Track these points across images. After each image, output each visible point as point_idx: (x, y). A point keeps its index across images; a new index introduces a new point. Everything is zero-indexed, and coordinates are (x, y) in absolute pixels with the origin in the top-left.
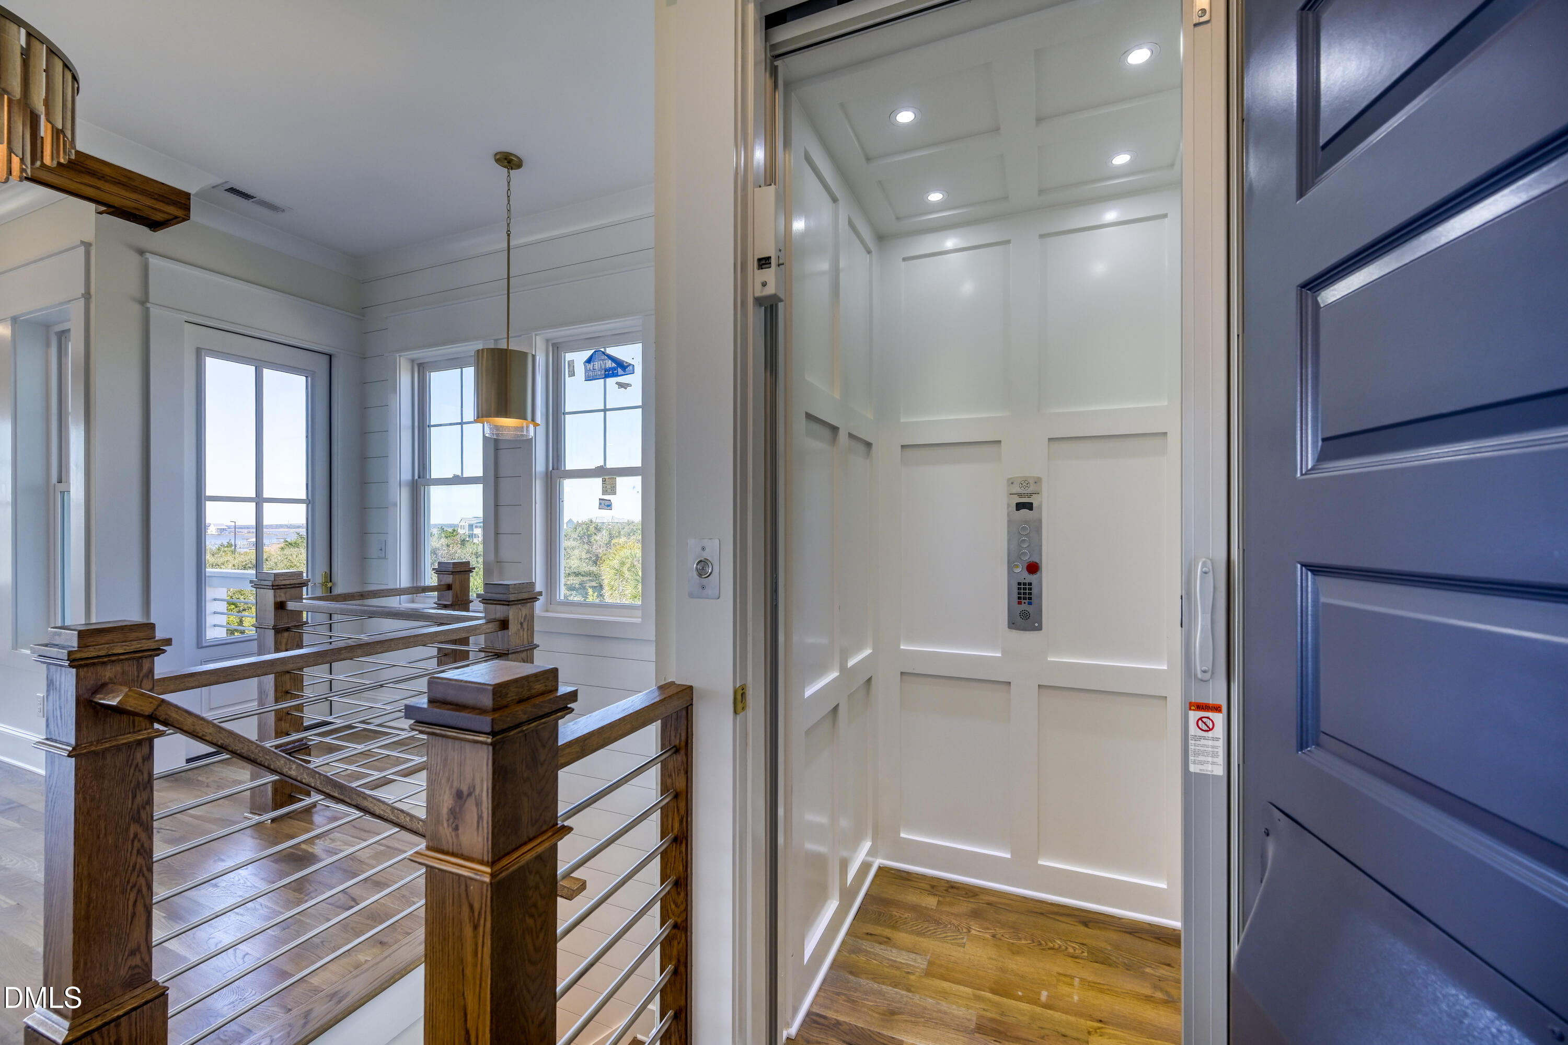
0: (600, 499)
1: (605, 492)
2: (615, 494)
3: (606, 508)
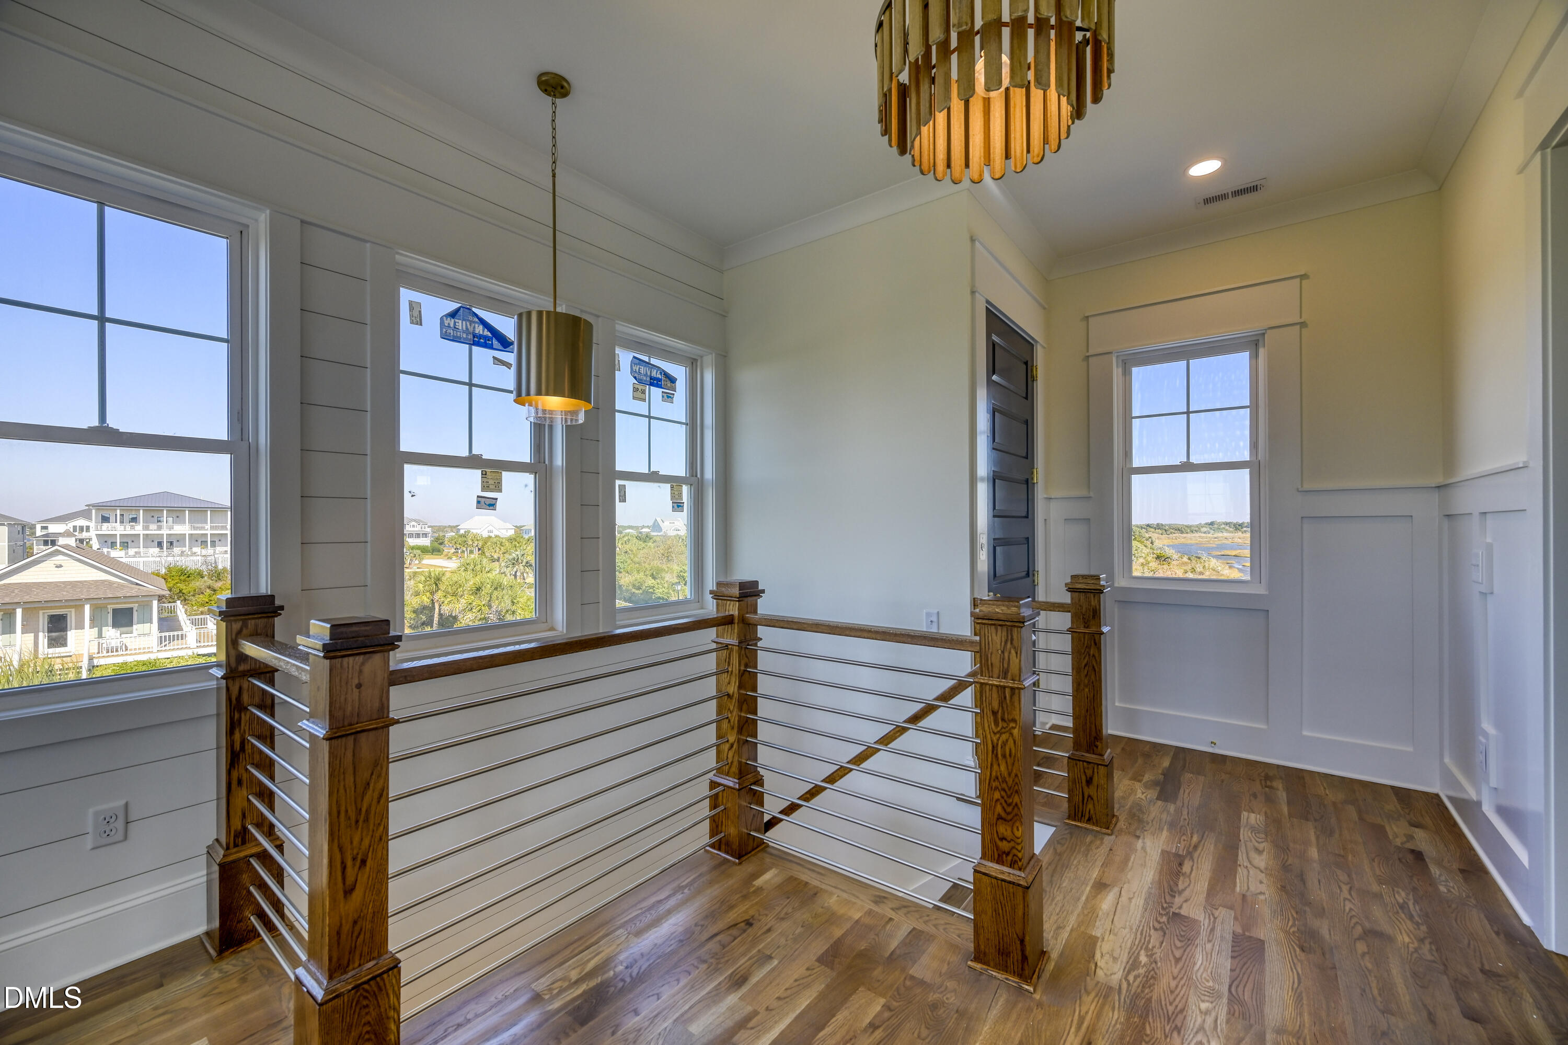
0: (478, 497)
1: (485, 488)
2: (500, 491)
3: (488, 507)
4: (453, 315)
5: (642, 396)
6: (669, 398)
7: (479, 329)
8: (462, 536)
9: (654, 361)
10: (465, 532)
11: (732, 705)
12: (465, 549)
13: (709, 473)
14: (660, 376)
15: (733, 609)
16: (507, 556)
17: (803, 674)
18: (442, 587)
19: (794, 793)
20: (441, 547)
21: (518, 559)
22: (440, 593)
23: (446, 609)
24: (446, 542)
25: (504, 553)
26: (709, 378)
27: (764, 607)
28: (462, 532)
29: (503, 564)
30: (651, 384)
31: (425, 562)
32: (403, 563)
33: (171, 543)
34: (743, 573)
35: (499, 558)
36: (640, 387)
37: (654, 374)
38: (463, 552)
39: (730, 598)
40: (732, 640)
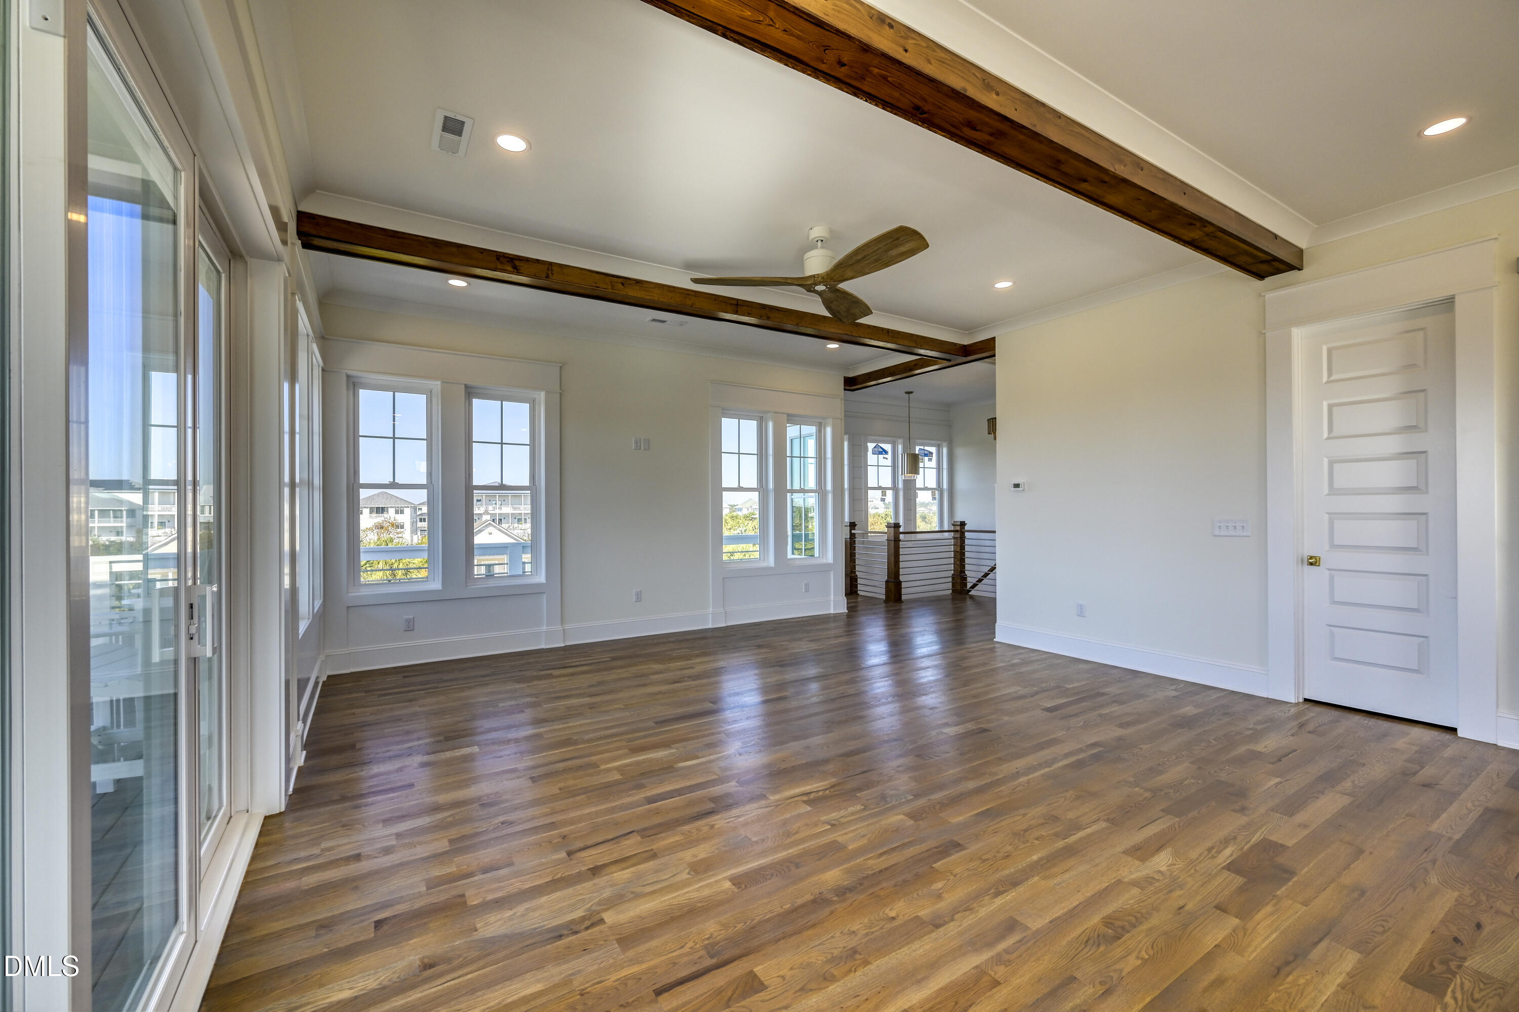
4: (875, 447)
6: (930, 460)
7: (880, 450)
11: (958, 554)
13: (945, 486)
15: (958, 528)
17: (982, 564)
19: (974, 581)
26: (945, 450)
27: (967, 528)
33: (501, 520)
34: (959, 518)
37: (926, 452)
39: (957, 525)
40: (958, 535)
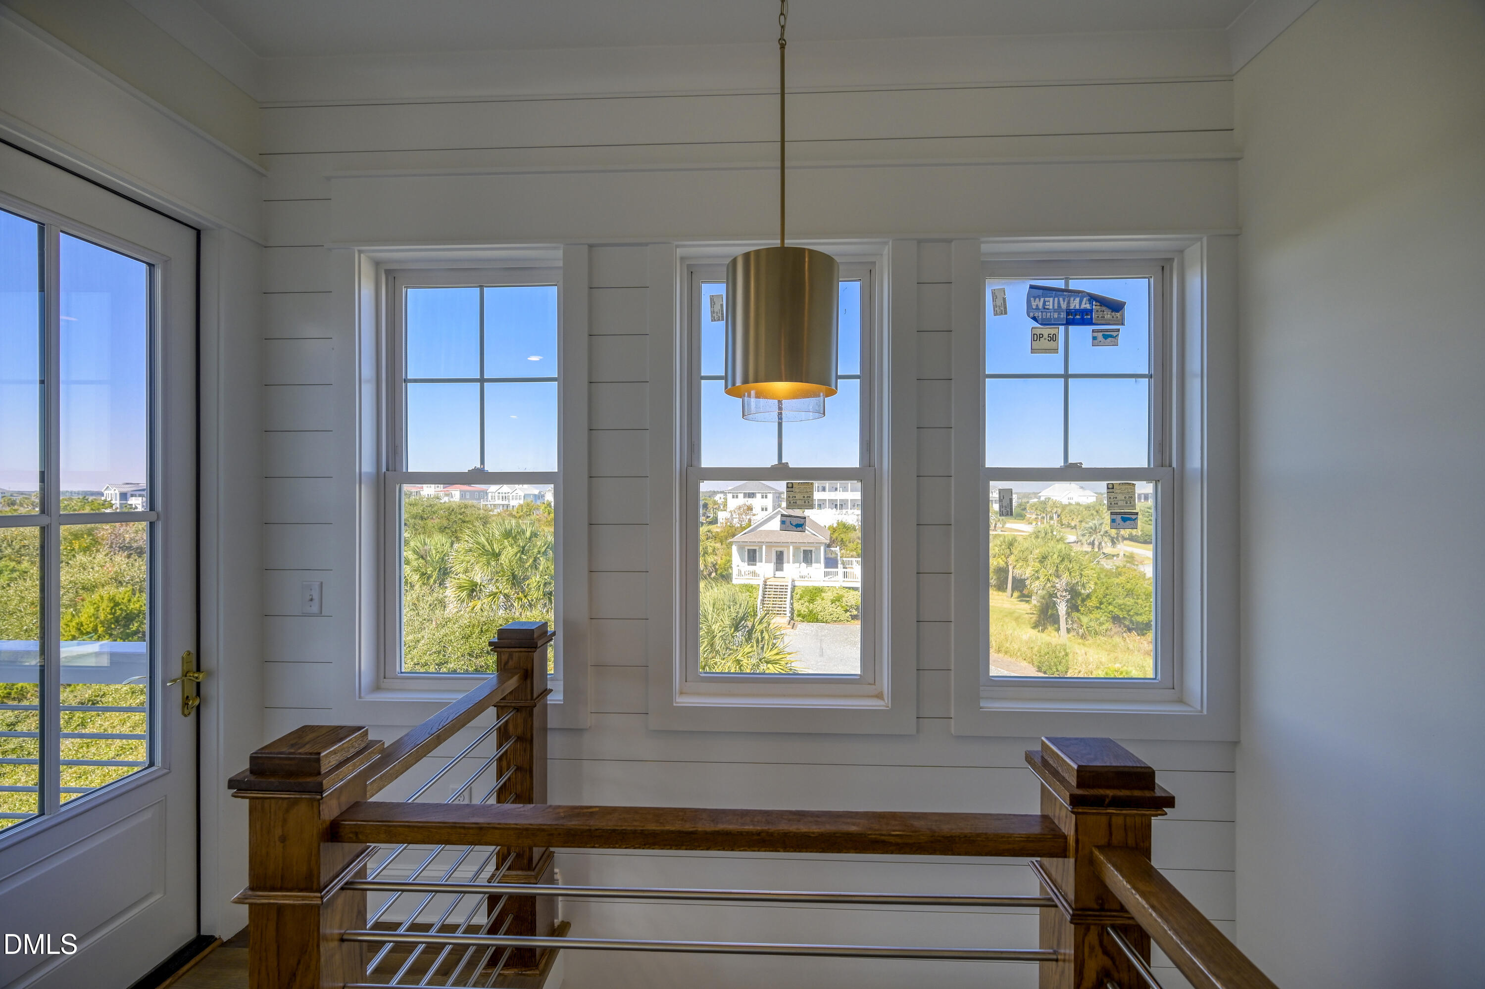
2: (811, 507)
5: (1052, 344)
6: (1109, 337)
8: (1041, 503)
9: (1074, 285)
10: (1046, 499)
12: (1044, 515)
14: (1088, 306)
16: (1083, 524)
18: (1015, 552)
20: (1024, 512)
21: (1096, 528)
22: (1012, 557)
23: (1018, 572)
24: (1027, 509)
25: (1081, 522)
28: (1043, 499)
29: (1080, 533)
30: (1069, 323)
31: (1008, 525)
32: (988, 526)
35: (1076, 525)
36: (1046, 331)
37: (1075, 305)
38: (1043, 518)
